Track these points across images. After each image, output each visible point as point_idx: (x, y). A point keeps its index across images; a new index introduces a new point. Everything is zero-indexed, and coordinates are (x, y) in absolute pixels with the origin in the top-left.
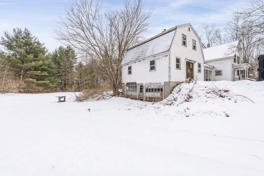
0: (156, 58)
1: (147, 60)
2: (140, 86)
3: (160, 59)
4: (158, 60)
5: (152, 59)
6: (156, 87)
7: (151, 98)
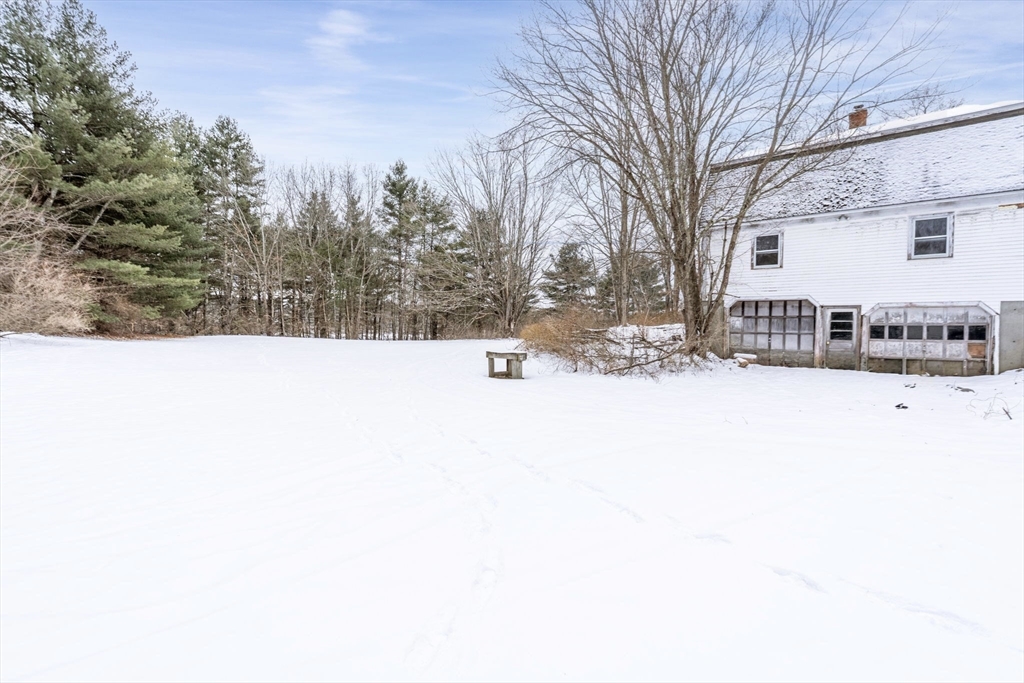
0: (957, 210)
1: (897, 216)
2: (832, 313)
3: (985, 216)
4: (966, 219)
5: (930, 213)
6: (940, 321)
7: (901, 360)
